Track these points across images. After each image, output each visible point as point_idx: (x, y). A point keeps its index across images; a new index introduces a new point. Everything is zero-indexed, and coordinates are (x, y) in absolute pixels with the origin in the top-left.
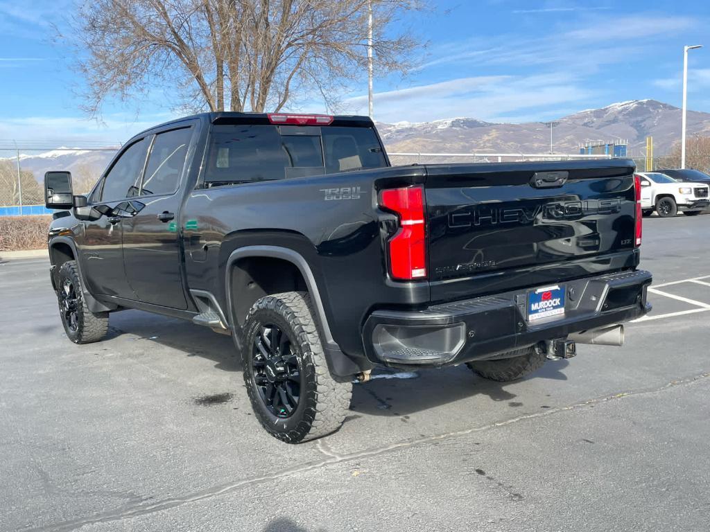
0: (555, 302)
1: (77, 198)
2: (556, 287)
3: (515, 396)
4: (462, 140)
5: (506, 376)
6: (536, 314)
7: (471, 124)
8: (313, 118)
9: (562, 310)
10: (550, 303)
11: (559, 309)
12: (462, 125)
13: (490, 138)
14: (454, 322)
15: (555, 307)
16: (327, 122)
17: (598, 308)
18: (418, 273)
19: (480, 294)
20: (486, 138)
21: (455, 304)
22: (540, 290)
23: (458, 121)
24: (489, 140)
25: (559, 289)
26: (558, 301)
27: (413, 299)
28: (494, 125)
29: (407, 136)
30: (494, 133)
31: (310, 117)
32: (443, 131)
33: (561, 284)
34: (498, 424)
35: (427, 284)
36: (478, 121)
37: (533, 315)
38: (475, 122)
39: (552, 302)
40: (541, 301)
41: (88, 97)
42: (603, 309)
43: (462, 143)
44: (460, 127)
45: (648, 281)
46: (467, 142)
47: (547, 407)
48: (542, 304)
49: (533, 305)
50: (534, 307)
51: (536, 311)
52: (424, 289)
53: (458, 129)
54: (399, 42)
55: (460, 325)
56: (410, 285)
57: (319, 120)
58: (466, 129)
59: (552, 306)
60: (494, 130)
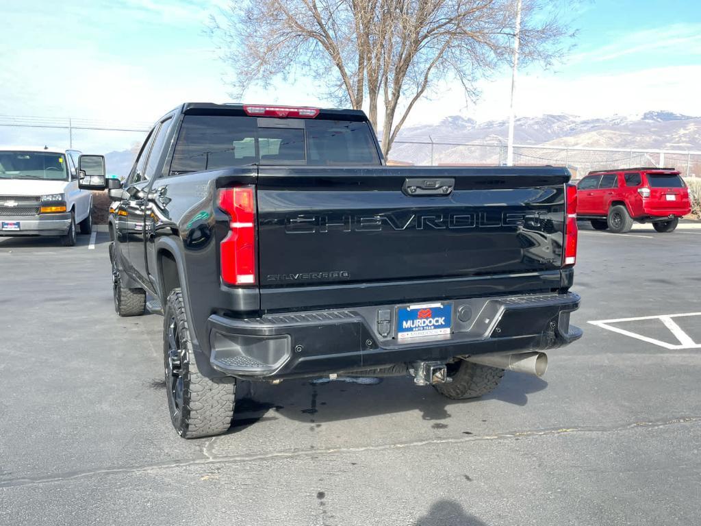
0: (437, 321)
1: (110, 181)
2: (438, 305)
3: (450, 416)
4: (654, 133)
5: (453, 394)
6: (409, 333)
7: (667, 117)
8: (296, 110)
9: (448, 331)
10: (430, 322)
11: (442, 330)
12: (655, 118)
13: (687, 132)
14: (279, 334)
15: (436, 327)
16: (312, 114)
17: (488, 333)
18: (248, 279)
19: (328, 305)
20: (682, 131)
21: (281, 316)
22: (413, 307)
23: (651, 113)
24: (685, 135)
25: (442, 307)
26: (441, 321)
27: (242, 306)
28: (692, 118)
29: (592, 127)
30: (692, 127)
31: (292, 110)
32: (635, 124)
33: (446, 302)
34: (399, 446)
35: (257, 291)
36: (675, 113)
37: (405, 333)
38: (672, 114)
39: (433, 321)
40: (417, 318)
41: (235, 86)
42: (494, 334)
43: (653, 137)
44: (653, 119)
45: (575, 305)
46: (660, 136)
47: (470, 433)
48: (418, 322)
49: (404, 323)
50: (405, 325)
51: (410, 329)
52: (254, 296)
53: (651, 121)
54: (543, 32)
55: (286, 337)
56: (240, 291)
57: (302, 112)
58: (660, 122)
59: (433, 325)
60: (693, 124)
